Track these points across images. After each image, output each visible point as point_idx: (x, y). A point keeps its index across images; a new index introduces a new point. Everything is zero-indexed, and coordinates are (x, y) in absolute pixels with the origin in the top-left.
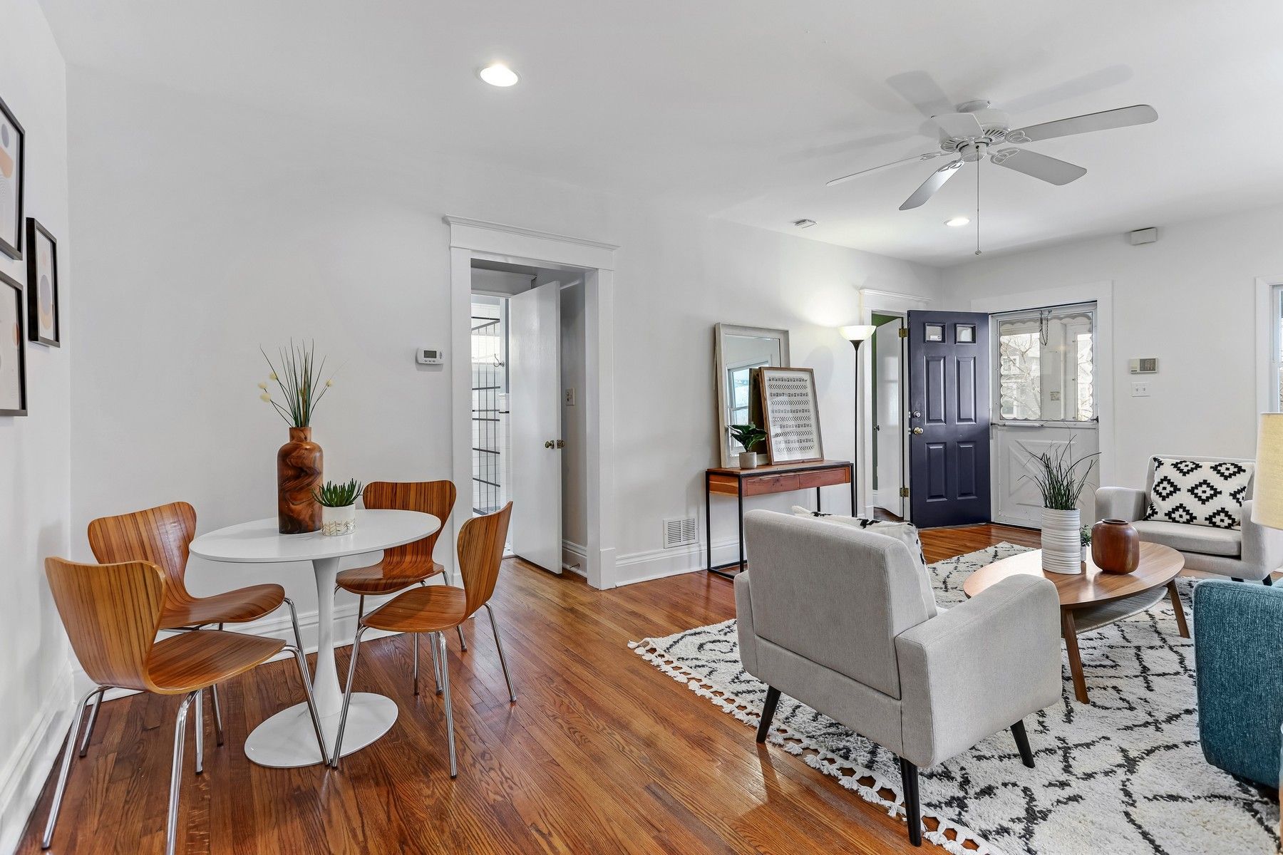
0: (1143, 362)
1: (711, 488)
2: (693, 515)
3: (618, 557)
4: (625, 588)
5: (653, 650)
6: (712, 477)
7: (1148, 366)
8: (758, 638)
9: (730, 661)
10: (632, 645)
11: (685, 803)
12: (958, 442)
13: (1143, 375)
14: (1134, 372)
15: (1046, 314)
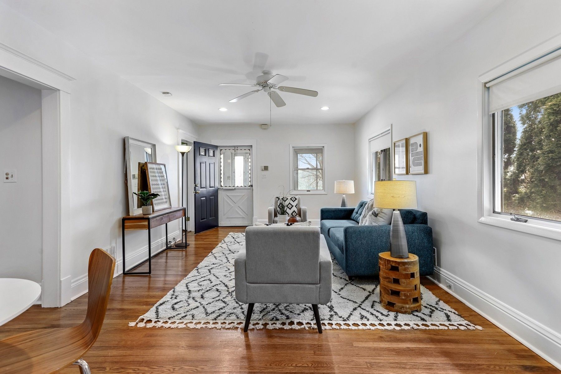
0: (265, 167)
1: (126, 227)
2: (114, 245)
3: (72, 281)
4: (77, 299)
5: (150, 321)
6: (126, 221)
7: (266, 168)
8: (249, 284)
9: (195, 308)
10: (132, 324)
11: (252, 370)
12: (210, 196)
13: (265, 171)
14: (262, 170)
15: (236, 148)
